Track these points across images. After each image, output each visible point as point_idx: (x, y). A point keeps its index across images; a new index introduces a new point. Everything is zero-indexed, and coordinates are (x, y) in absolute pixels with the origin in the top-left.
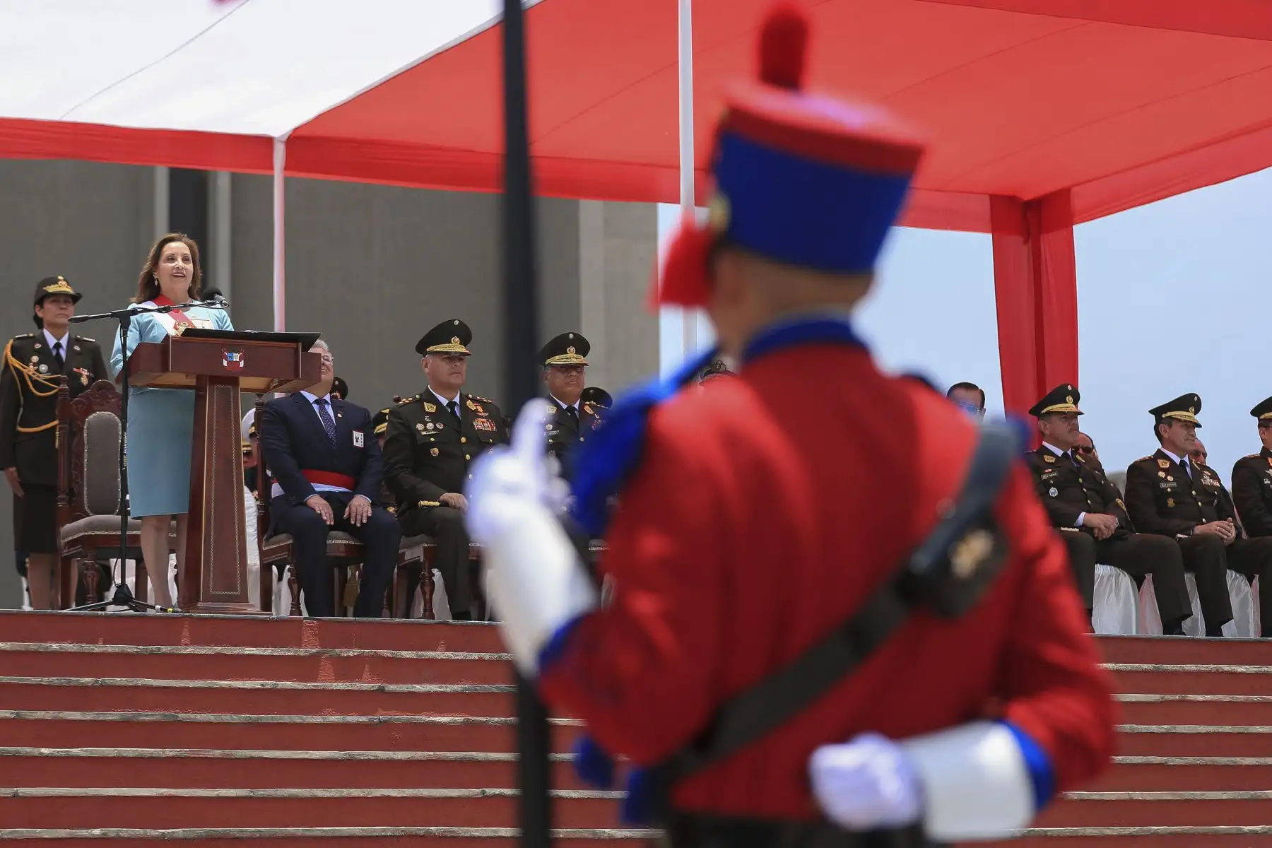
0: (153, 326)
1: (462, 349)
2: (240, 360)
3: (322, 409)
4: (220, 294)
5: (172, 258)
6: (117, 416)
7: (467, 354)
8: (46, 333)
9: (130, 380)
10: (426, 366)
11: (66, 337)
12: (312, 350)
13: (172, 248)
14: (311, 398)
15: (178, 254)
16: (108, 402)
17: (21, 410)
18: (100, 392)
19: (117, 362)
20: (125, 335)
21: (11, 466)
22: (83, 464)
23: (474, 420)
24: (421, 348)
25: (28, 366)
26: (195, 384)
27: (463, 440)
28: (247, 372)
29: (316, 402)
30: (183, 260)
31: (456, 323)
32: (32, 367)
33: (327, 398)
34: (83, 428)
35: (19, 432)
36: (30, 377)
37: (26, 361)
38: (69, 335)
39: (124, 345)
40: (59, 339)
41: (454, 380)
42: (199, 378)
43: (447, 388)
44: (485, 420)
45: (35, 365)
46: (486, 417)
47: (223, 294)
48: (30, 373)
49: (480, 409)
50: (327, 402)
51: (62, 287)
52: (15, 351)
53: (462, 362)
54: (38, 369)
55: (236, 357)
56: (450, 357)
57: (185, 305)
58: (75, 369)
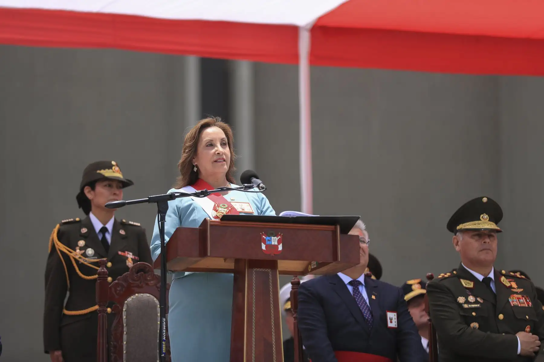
0: (193, 210)
1: (492, 226)
2: (279, 243)
3: (356, 290)
4: (257, 178)
5: (211, 145)
6: (157, 299)
7: (497, 231)
8: (93, 217)
9: (168, 265)
10: (457, 244)
11: (112, 221)
12: (351, 233)
13: (209, 134)
14: (346, 279)
15: (216, 140)
16: (147, 284)
17: (68, 293)
18: (139, 274)
19: (156, 249)
20: (162, 220)
21: (57, 349)
22: (122, 346)
23: (509, 296)
24: (452, 226)
25: (75, 250)
26: (233, 268)
27: (501, 316)
28: (285, 256)
29: (350, 283)
30: (221, 145)
31: (485, 200)
32: (78, 251)
33: (361, 279)
34: (122, 310)
35: (64, 315)
36: (77, 261)
37: (73, 246)
38: (115, 219)
39: (162, 230)
40: (105, 222)
41: (483, 256)
42: (237, 261)
43: (479, 264)
44: (520, 296)
45: (81, 249)
46: (520, 293)
47: (259, 177)
48: (77, 257)
49: (514, 285)
50: (360, 283)
51: (114, 173)
52: (61, 236)
53: (492, 239)
54: (85, 253)
55: (274, 241)
56: (479, 234)
57: (222, 189)
58: (120, 253)
